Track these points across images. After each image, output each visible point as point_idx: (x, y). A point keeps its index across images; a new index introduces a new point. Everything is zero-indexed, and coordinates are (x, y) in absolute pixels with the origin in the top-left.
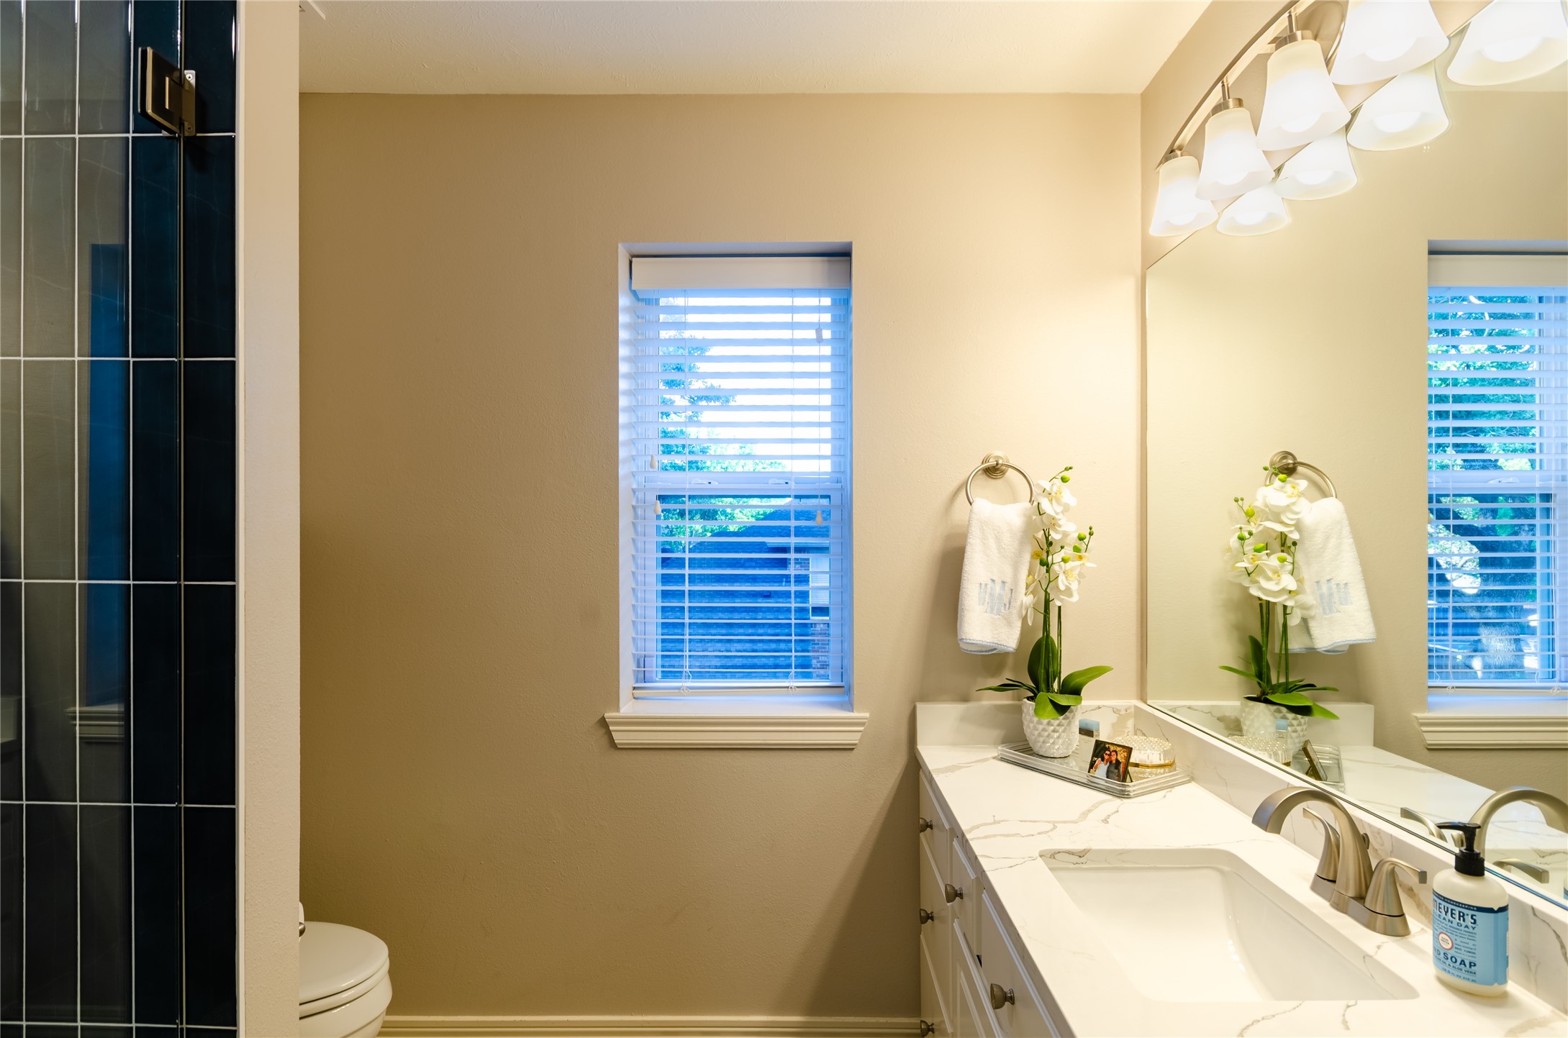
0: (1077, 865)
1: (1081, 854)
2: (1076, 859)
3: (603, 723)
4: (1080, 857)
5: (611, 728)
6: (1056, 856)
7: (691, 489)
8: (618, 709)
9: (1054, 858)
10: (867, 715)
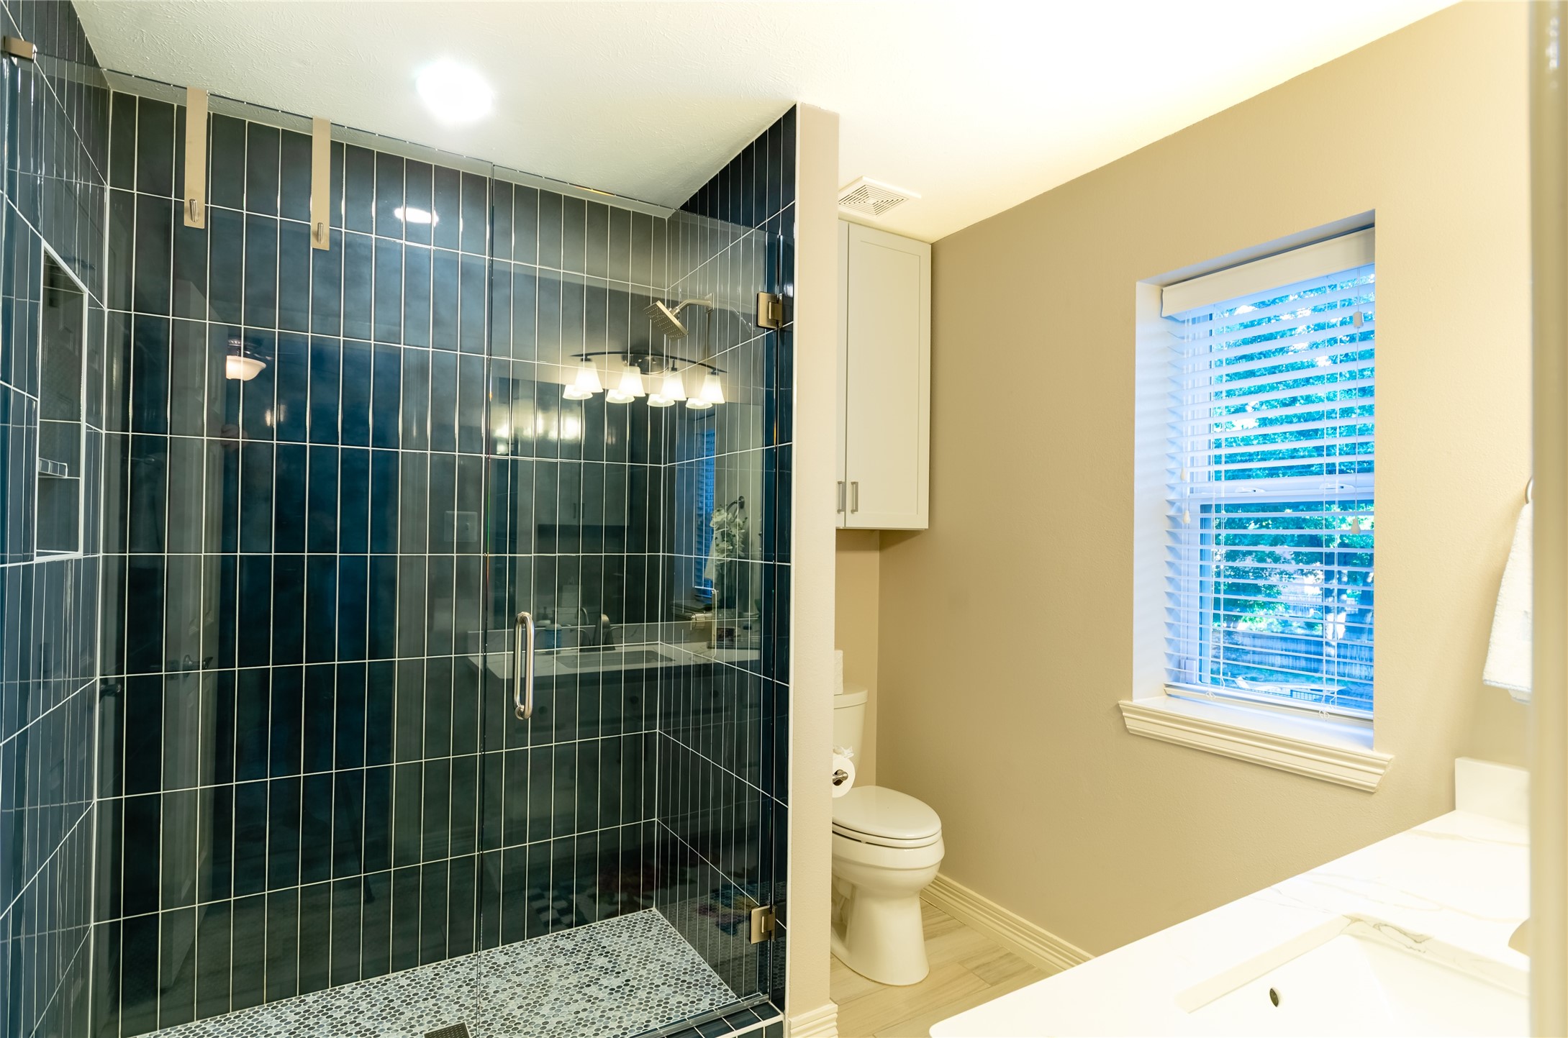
0: (1410, 951)
1: (1418, 939)
2: (1411, 943)
3: (1119, 709)
4: (1415, 941)
5: (1124, 714)
6: (1382, 928)
7: (1226, 498)
8: (1131, 698)
9: (1379, 929)
10: (1389, 757)
